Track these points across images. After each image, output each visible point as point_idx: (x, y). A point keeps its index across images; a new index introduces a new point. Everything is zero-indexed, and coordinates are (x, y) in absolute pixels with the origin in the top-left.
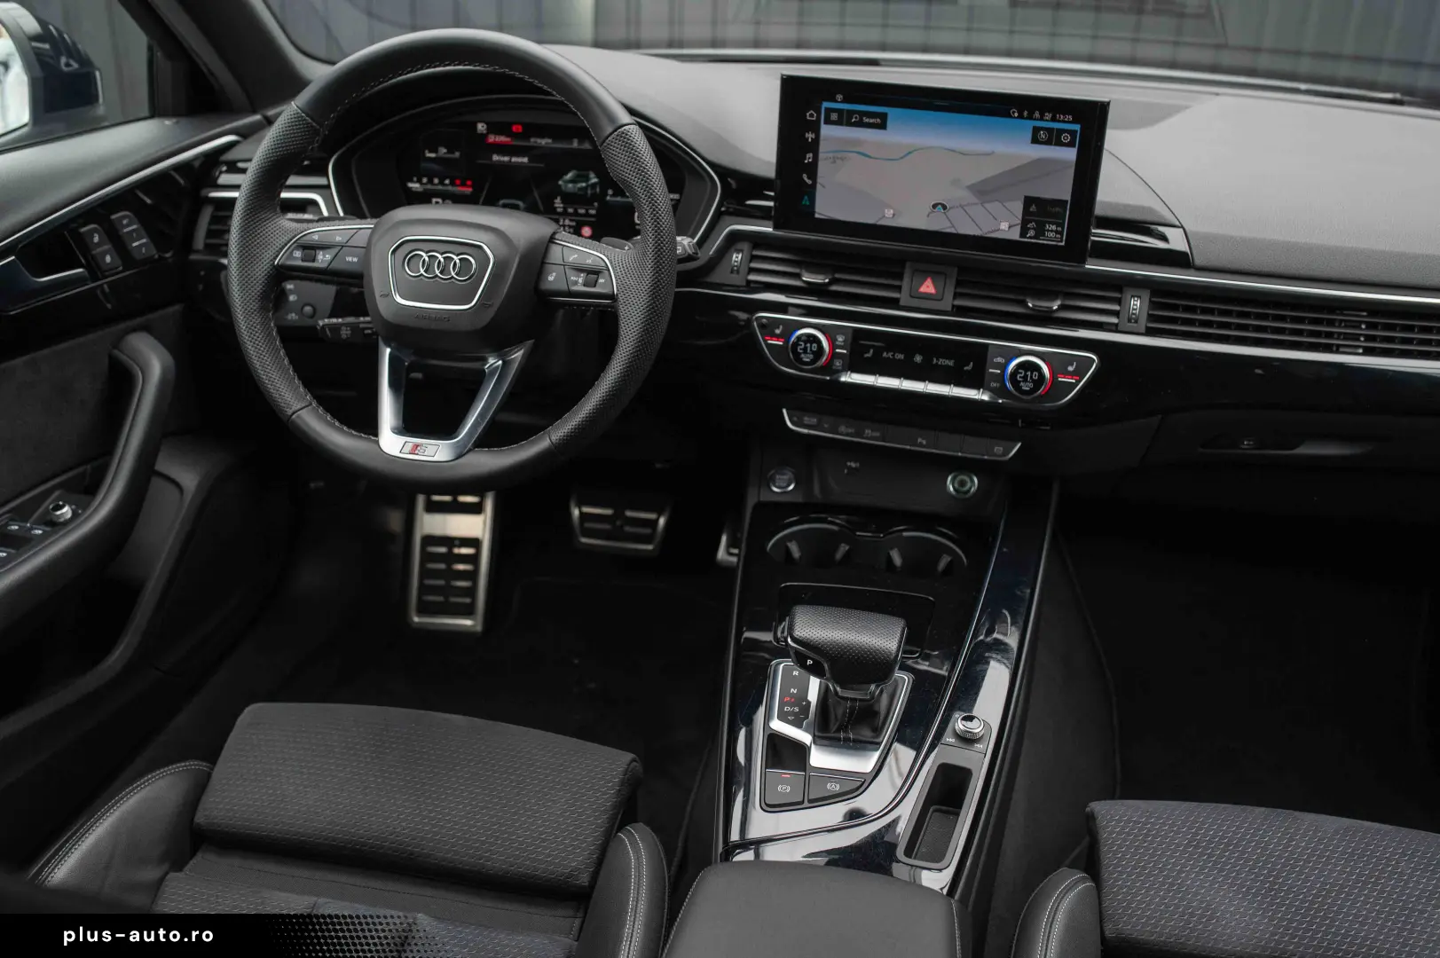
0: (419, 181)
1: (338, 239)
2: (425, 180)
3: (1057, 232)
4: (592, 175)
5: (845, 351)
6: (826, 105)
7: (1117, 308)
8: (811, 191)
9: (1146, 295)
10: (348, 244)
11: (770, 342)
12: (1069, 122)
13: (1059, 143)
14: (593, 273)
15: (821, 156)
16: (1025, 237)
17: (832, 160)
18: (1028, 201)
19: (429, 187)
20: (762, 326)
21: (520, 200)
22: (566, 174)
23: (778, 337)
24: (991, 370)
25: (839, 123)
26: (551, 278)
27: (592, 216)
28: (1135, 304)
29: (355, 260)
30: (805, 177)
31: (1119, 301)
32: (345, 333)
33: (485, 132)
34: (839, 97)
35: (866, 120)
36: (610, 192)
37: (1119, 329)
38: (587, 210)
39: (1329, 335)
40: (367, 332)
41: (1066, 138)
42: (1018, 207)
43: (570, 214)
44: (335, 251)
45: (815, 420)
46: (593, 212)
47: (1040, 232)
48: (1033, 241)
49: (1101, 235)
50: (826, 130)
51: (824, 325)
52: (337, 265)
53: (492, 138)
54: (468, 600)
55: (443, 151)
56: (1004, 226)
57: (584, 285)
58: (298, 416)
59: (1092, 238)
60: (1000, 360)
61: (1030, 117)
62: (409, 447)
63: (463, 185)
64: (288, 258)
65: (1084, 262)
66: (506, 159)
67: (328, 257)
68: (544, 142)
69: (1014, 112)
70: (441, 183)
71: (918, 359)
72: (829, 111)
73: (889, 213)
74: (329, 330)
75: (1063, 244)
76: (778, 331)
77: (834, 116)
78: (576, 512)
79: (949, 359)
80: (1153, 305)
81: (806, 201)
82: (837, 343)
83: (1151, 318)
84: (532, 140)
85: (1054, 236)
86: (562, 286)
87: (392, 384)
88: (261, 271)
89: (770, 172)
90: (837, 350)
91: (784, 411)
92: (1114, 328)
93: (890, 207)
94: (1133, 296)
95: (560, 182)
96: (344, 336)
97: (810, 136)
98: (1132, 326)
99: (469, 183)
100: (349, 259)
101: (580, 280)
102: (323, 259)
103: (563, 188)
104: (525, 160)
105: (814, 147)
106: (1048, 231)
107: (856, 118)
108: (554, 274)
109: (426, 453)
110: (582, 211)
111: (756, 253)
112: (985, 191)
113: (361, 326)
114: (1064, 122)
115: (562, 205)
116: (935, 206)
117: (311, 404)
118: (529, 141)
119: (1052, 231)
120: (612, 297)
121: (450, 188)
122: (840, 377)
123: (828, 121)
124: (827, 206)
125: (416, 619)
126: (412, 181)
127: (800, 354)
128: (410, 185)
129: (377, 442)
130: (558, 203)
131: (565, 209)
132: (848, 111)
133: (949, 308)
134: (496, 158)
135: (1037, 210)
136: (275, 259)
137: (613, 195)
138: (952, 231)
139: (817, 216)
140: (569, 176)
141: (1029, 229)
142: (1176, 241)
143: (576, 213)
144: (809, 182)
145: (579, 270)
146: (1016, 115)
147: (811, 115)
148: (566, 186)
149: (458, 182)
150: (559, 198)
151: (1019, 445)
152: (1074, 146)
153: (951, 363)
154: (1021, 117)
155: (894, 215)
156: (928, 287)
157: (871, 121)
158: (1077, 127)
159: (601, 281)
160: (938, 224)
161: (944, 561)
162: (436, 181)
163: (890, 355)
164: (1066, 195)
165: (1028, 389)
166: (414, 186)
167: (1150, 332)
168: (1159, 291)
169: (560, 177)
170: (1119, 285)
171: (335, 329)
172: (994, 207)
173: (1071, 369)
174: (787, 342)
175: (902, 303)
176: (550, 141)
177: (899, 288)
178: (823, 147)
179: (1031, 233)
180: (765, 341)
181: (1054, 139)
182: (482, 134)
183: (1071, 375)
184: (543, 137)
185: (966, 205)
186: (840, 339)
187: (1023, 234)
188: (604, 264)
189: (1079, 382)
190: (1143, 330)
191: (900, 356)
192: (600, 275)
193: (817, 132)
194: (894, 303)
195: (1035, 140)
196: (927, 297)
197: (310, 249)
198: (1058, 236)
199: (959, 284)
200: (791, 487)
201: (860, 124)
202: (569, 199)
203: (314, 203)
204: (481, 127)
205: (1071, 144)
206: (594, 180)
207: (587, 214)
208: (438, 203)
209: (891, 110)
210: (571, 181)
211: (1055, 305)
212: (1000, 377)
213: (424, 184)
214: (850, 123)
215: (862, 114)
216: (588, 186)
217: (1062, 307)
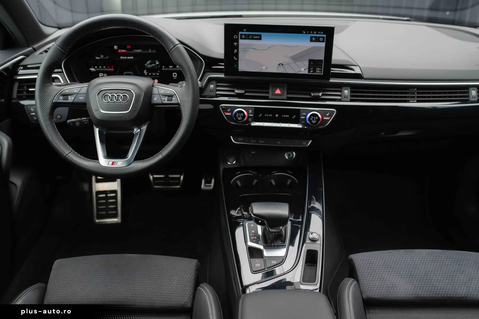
0: (94, 68)
1: (75, 91)
2: (96, 67)
3: (320, 70)
4: (157, 61)
5: (252, 115)
6: (240, 33)
7: (340, 93)
8: (237, 62)
9: (349, 89)
10: (79, 93)
11: (226, 114)
12: (322, 34)
13: (319, 41)
14: (170, 96)
15: (240, 50)
16: (310, 73)
17: (243, 51)
18: (310, 61)
19: (98, 69)
20: (223, 109)
21: (132, 72)
22: (148, 62)
23: (229, 112)
24: (302, 117)
25: (245, 39)
26: (155, 99)
27: (158, 75)
28: (346, 92)
29: (83, 98)
30: (234, 57)
31: (341, 91)
32: (78, 124)
33: (117, 49)
34: (245, 30)
35: (254, 37)
36: (164, 67)
37: (342, 100)
38: (156, 74)
39: (406, 97)
40: (85, 123)
41: (321, 39)
42: (307, 63)
43: (150, 76)
44: (75, 96)
45: (242, 139)
46: (158, 74)
47: (315, 71)
48: (312, 74)
50: (241, 42)
51: (244, 107)
52: (76, 101)
53: (120, 51)
54: (115, 212)
55: (102, 56)
56: (303, 70)
57: (168, 101)
58: (69, 156)
59: (331, 71)
60: (304, 114)
61: (309, 33)
62: (111, 163)
63: (110, 68)
64: (57, 100)
65: (329, 80)
66: (125, 58)
67: (73, 98)
68: (139, 51)
69: (304, 32)
70: (102, 68)
71: (277, 116)
72: (241, 35)
73: (264, 68)
74: (72, 124)
75: (322, 74)
76: (229, 110)
77: (243, 37)
78: (151, 177)
79: (287, 115)
80: (352, 92)
81: (235, 66)
82: (249, 113)
83: (351, 96)
84: (135, 51)
85: (319, 72)
86: (160, 102)
87: (101, 141)
88: (48, 105)
89: (222, 57)
90: (250, 115)
91: (231, 137)
92: (340, 100)
93: (264, 66)
94: (345, 89)
95: (146, 65)
96: (77, 125)
97: (235, 44)
98: (345, 99)
99: (112, 67)
100: (80, 98)
101: (166, 99)
102: (71, 99)
103: (147, 66)
104: (132, 58)
105: (237, 47)
106: (317, 70)
107: (251, 37)
108: (156, 98)
109: (117, 165)
110: (154, 74)
111: (218, 84)
112: (296, 58)
113: (83, 121)
114: (320, 34)
115: (146, 73)
116: (279, 64)
117: (72, 151)
118: (133, 51)
119: (318, 70)
120: (178, 104)
121: (106, 69)
122: (251, 124)
123: (241, 38)
124: (242, 67)
125: (97, 221)
126: (91, 68)
127: (237, 117)
128: (91, 69)
129: (99, 162)
130: (145, 72)
131: (148, 74)
132: (248, 34)
133: (286, 98)
134: (122, 58)
135: (313, 64)
136: (53, 100)
137: (164, 68)
138: (285, 72)
139: (239, 70)
140: (149, 62)
141: (311, 70)
142: (357, 71)
143: (152, 75)
144: (236, 59)
145: (165, 96)
146: (305, 33)
147: (236, 37)
149: (108, 67)
150: (145, 70)
151: (311, 141)
152: (324, 42)
153: (288, 116)
154: (306, 33)
155: (266, 68)
156: (278, 92)
157: (256, 37)
158: (325, 36)
159: (173, 99)
160: (281, 70)
161: (289, 182)
162: (100, 67)
163: (267, 115)
164: (322, 58)
165: (315, 122)
166: (92, 69)
167: (351, 101)
168: (353, 87)
169: (146, 63)
170: (340, 86)
171: (74, 123)
172: (299, 63)
173: (327, 115)
174: (232, 114)
175: (270, 97)
176: (141, 50)
177: (268, 93)
178: (240, 47)
179: (312, 71)
180: (224, 114)
181: (317, 40)
183: (328, 116)
184: (138, 49)
185: (290, 64)
186: (250, 111)
187: (309, 72)
188: (174, 93)
189: (330, 119)
190: (349, 100)
191: (271, 115)
192: (173, 97)
193: (238, 42)
194: (267, 98)
195: (311, 41)
196: (278, 95)
197: (66, 95)
198: (321, 72)
199: (287, 90)
200: (234, 162)
201: (253, 39)
202: (149, 70)
203: (57, 78)
204: (116, 47)
205: (323, 41)
206: (158, 63)
207: (156, 75)
208: (101, 75)
209: (263, 34)
210: (149, 64)
211: (320, 94)
212: (305, 119)
213: (96, 68)
214: (249, 39)
215: (253, 35)
216: (155, 65)
217: (323, 95)
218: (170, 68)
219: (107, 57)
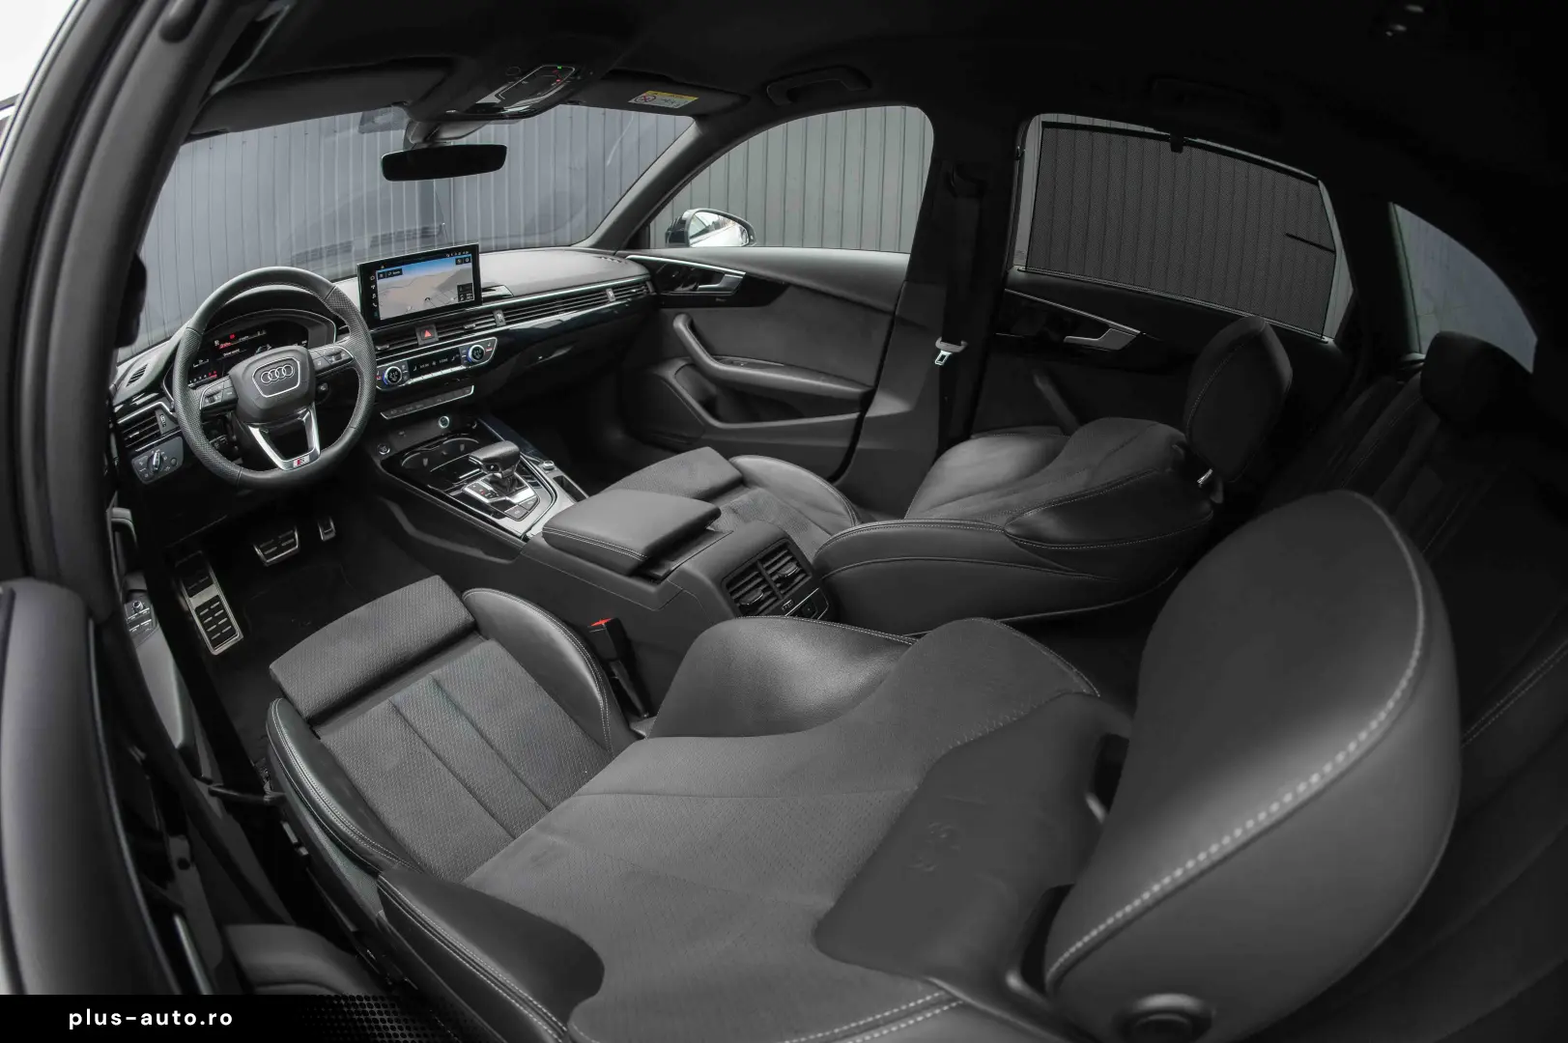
3: (471, 297)
5: (407, 371)
6: (377, 272)
7: (492, 319)
8: (377, 310)
12: (466, 254)
13: (465, 262)
14: (338, 354)
15: (379, 293)
16: (460, 301)
17: (383, 293)
18: (459, 287)
23: (378, 377)
24: (463, 357)
25: (384, 277)
26: (320, 364)
28: (500, 316)
30: (373, 304)
31: (493, 317)
34: (382, 267)
35: (394, 273)
37: (498, 326)
39: (556, 308)
41: (467, 260)
42: (455, 291)
45: (395, 411)
47: (465, 298)
48: (463, 302)
49: (485, 295)
50: (379, 282)
51: (396, 364)
56: (452, 299)
57: (336, 360)
59: (482, 296)
60: (464, 351)
61: (454, 255)
65: (481, 306)
69: (447, 256)
71: (434, 363)
72: (379, 274)
73: (406, 308)
75: (474, 300)
76: (378, 374)
77: (381, 275)
80: (505, 315)
81: (376, 315)
82: (403, 369)
83: (506, 319)
90: (404, 372)
91: (382, 413)
92: (496, 327)
93: (408, 305)
94: (499, 313)
97: (373, 287)
98: (502, 324)
101: (331, 360)
105: (375, 291)
107: (389, 273)
108: (320, 362)
112: (443, 288)
114: (464, 254)
116: (425, 300)
119: (469, 297)
120: (351, 359)
122: (408, 382)
123: (379, 278)
124: (384, 314)
127: (392, 378)
129: (278, 468)
132: (386, 272)
133: (438, 339)
135: (463, 290)
138: (434, 307)
139: (382, 319)
141: (461, 297)
142: (503, 291)
144: (375, 306)
145: (331, 355)
146: (449, 256)
147: (372, 278)
151: (474, 386)
152: (470, 262)
153: (445, 360)
154: (451, 256)
155: (410, 308)
156: (428, 334)
157: (397, 272)
158: (469, 255)
159: (343, 356)
160: (429, 306)
161: (463, 448)
163: (424, 365)
164: (471, 281)
165: (479, 358)
167: (508, 324)
168: (504, 309)
170: (491, 311)
172: (448, 293)
173: (489, 345)
174: (383, 377)
175: (421, 344)
176: (249, 337)
177: (416, 339)
178: (379, 289)
179: (462, 299)
181: (463, 261)
183: (491, 347)
185: (437, 296)
186: (404, 367)
187: (460, 299)
189: (494, 349)
190: (505, 324)
191: (427, 365)
192: (341, 354)
193: (375, 284)
194: (417, 346)
195: (457, 264)
196: (429, 338)
199: (437, 329)
200: (389, 450)
201: (392, 276)
209: (403, 267)
211: (474, 325)
212: (466, 358)
214: (388, 277)
215: (392, 271)
217: (477, 325)
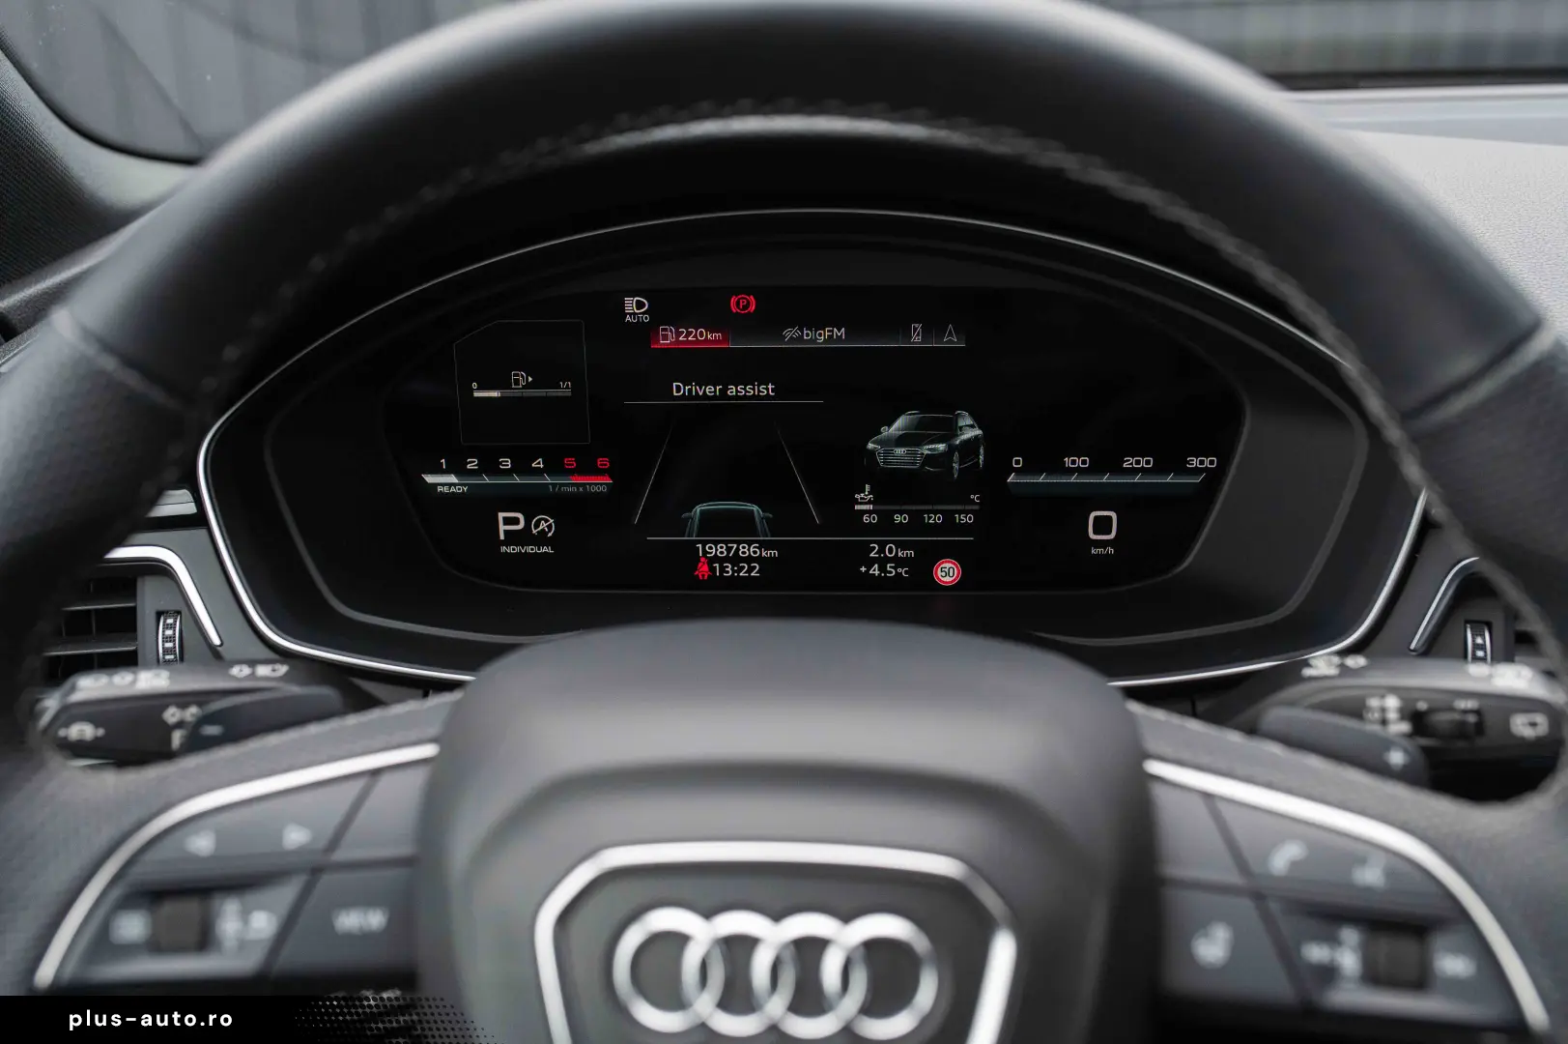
0: (457, 468)
1: (295, 837)
2: (472, 464)
4: (966, 420)
10: (341, 855)
19: (487, 480)
21: (755, 501)
22: (891, 421)
26: (1212, 948)
27: (964, 529)
29: (375, 919)
33: (646, 319)
36: (1018, 462)
38: (949, 516)
43: (902, 530)
44: (286, 894)
46: (967, 519)
52: (301, 957)
53: (668, 337)
55: (522, 378)
63: (588, 468)
66: (711, 390)
67: (263, 923)
68: (822, 337)
70: (522, 467)
84: (789, 333)
86: (1274, 990)
95: (870, 446)
99: (603, 462)
100: (350, 921)
101: (1351, 963)
102: (242, 933)
103: (880, 459)
104: (767, 389)
108: (1217, 932)
110: (935, 519)
115: (875, 507)
118: (780, 339)
121: (548, 479)
126: (438, 470)
128: (430, 479)
130: (864, 501)
131: (886, 517)
134: (679, 389)
137: (1023, 472)
140: (900, 422)
143: (917, 525)
148: (887, 453)
149: (570, 462)
150: (867, 488)
162: (507, 463)
166: (443, 481)
169: (873, 433)
182: (640, 324)
184: (820, 324)
188: (1436, 889)
192: (1434, 937)
197: (184, 897)
202: (894, 486)
203: (160, 569)
204: (635, 307)
206: (969, 434)
207: (949, 526)
208: (516, 521)
210: (901, 441)
213: (472, 473)
216: (951, 449)
218: (1071, 471)
219: (565, 389)
